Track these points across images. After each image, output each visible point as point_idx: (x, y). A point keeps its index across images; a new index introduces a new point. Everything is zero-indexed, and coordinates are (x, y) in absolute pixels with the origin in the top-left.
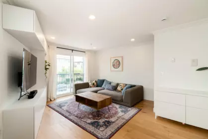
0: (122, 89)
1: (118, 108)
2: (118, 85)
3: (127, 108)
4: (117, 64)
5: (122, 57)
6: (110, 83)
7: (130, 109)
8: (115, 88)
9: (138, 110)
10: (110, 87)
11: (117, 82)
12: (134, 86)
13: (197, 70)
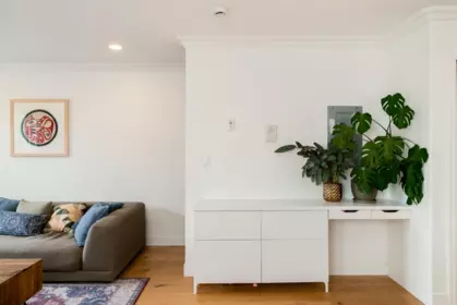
0: (71, 225)
1: (64, 296)
2: (50, 209)
3: (100, 288)
4: (43, 129)
5: (67, 103)
6: (13, 207)
7: (112, 287)
8: (39, 224)
9: (138, 283)
10: (17, 224)
11: (47, 200)
12: (120, 206)
13: (277, 151)
